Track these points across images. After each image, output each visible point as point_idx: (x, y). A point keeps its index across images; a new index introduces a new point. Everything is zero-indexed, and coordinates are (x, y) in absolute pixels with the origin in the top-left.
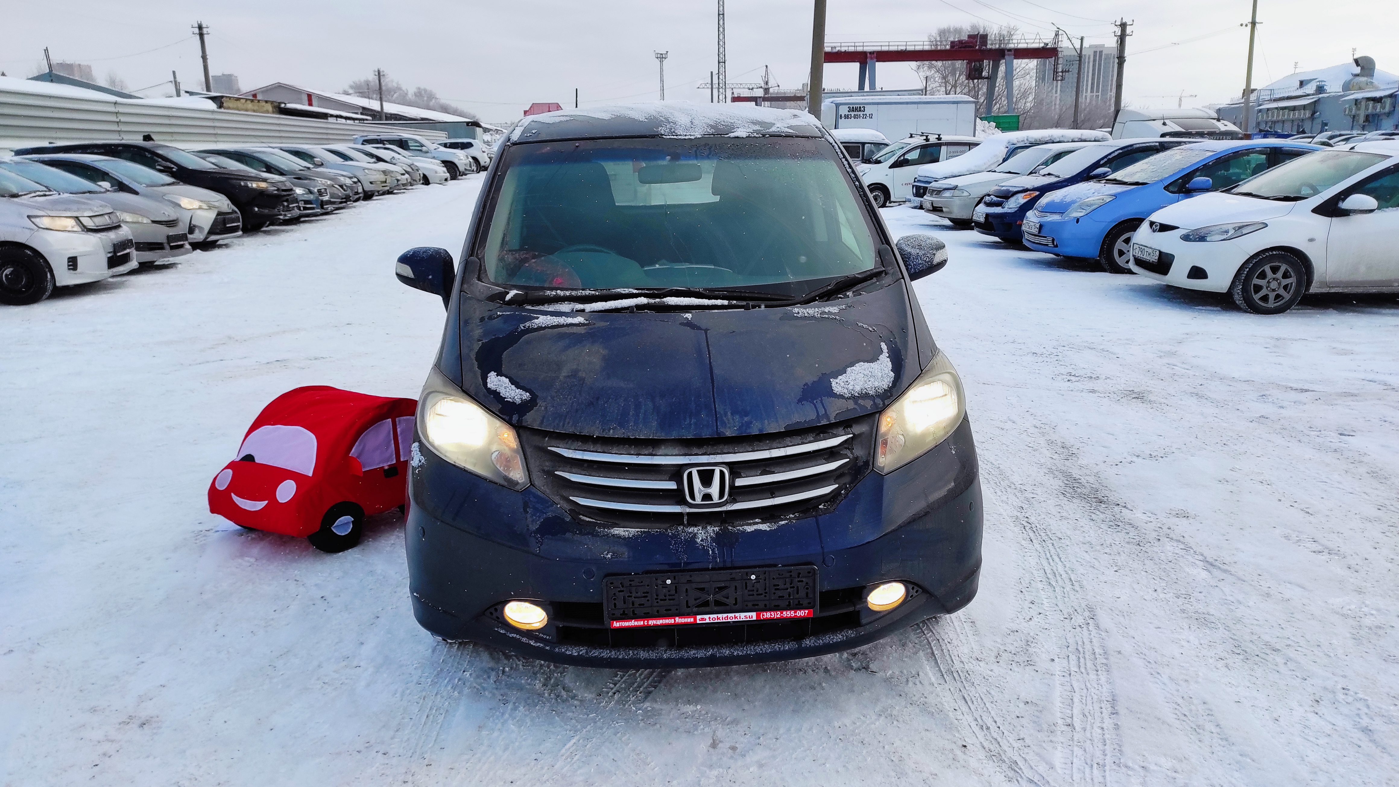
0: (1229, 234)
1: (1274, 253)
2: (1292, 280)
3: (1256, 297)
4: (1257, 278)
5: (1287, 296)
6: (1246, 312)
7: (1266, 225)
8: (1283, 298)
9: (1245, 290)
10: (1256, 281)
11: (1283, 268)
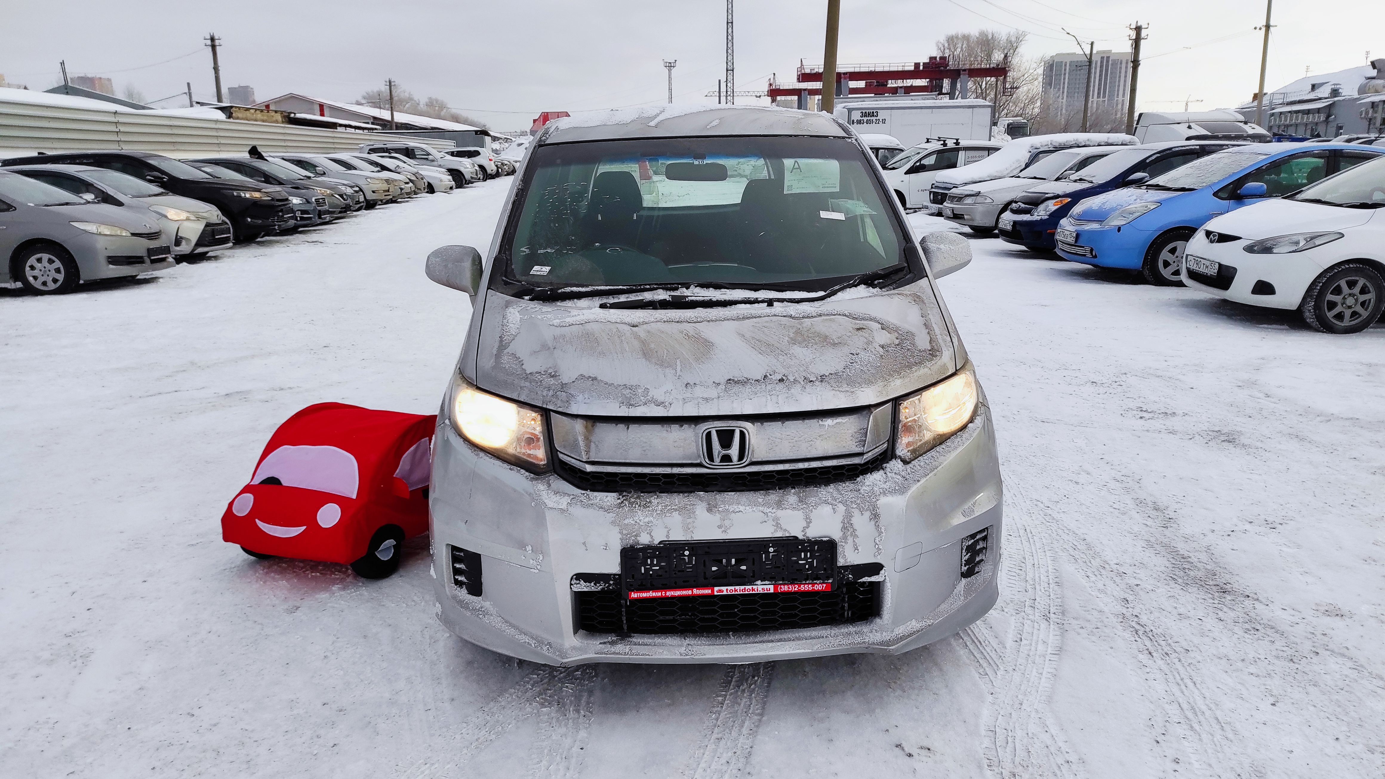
0: (1301, 244)
1: (1351, 266)
2: (1371, 296)
3: (1330, 315)
4: (1330, 294)
5: (1365, 314)
6: (1317, 330)
7: (1343, 236)
8: (1360, 316)
9: (1317, 307)
10: (1330, 297)
11: (1361, 282)
